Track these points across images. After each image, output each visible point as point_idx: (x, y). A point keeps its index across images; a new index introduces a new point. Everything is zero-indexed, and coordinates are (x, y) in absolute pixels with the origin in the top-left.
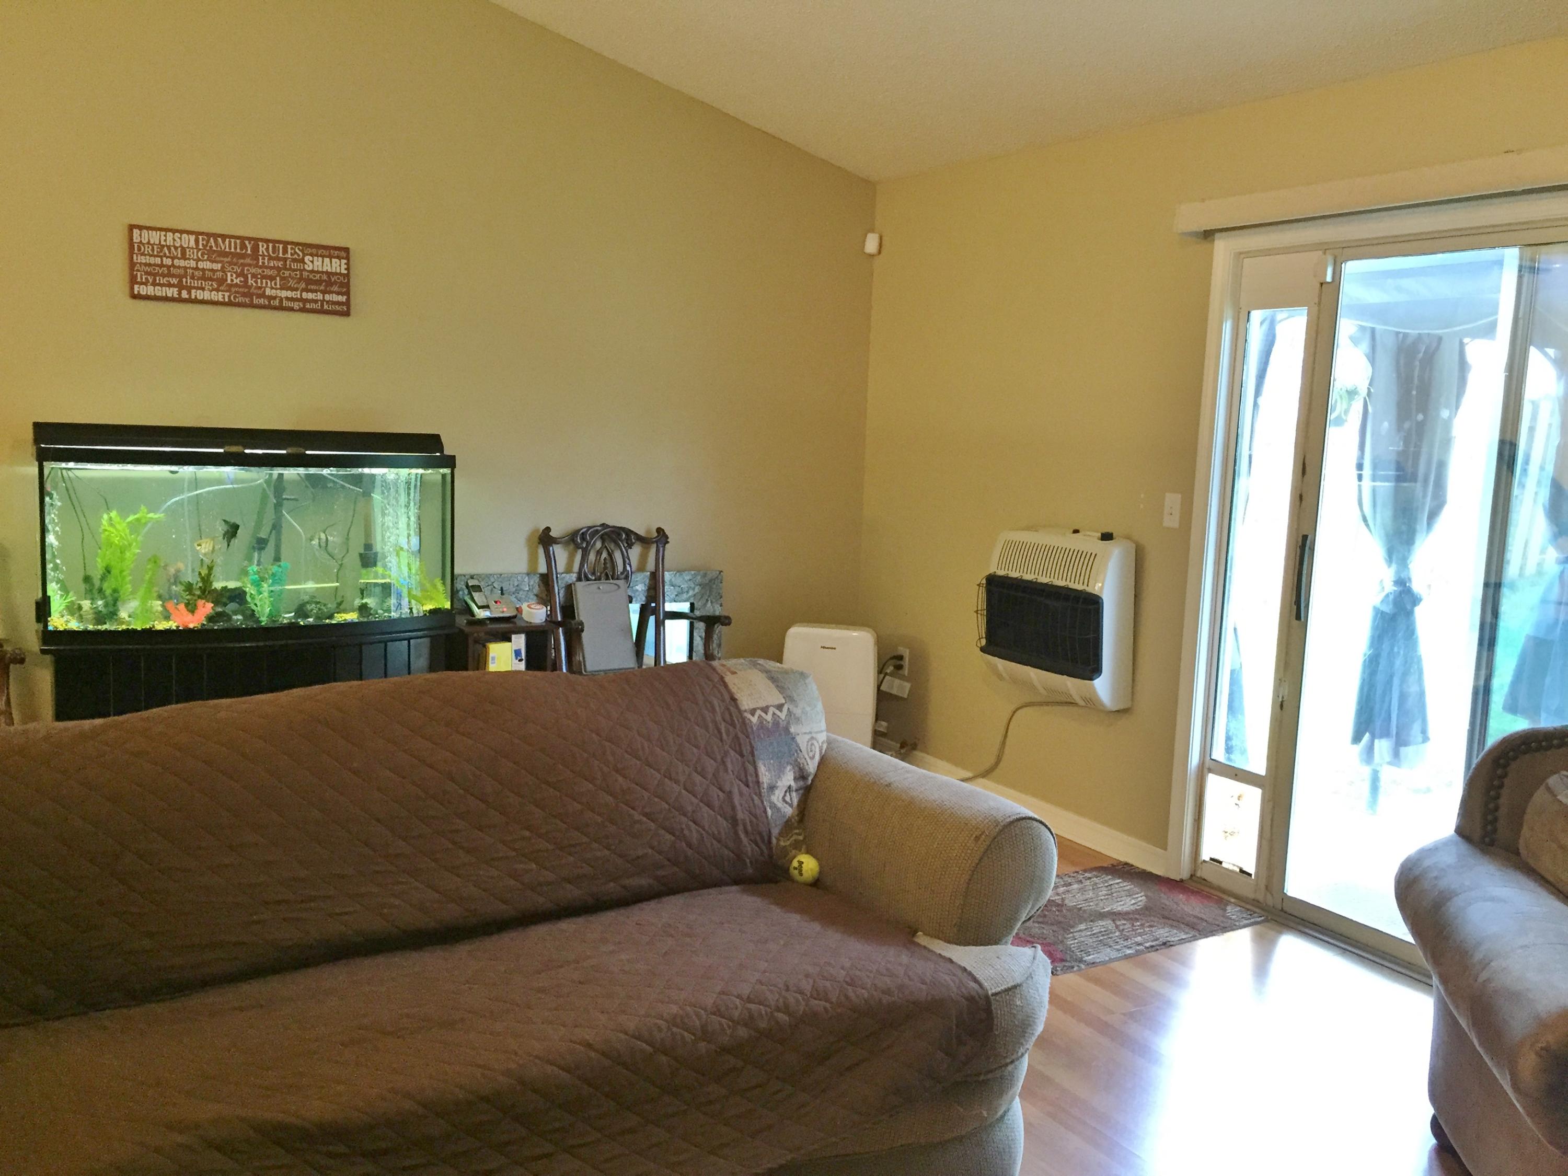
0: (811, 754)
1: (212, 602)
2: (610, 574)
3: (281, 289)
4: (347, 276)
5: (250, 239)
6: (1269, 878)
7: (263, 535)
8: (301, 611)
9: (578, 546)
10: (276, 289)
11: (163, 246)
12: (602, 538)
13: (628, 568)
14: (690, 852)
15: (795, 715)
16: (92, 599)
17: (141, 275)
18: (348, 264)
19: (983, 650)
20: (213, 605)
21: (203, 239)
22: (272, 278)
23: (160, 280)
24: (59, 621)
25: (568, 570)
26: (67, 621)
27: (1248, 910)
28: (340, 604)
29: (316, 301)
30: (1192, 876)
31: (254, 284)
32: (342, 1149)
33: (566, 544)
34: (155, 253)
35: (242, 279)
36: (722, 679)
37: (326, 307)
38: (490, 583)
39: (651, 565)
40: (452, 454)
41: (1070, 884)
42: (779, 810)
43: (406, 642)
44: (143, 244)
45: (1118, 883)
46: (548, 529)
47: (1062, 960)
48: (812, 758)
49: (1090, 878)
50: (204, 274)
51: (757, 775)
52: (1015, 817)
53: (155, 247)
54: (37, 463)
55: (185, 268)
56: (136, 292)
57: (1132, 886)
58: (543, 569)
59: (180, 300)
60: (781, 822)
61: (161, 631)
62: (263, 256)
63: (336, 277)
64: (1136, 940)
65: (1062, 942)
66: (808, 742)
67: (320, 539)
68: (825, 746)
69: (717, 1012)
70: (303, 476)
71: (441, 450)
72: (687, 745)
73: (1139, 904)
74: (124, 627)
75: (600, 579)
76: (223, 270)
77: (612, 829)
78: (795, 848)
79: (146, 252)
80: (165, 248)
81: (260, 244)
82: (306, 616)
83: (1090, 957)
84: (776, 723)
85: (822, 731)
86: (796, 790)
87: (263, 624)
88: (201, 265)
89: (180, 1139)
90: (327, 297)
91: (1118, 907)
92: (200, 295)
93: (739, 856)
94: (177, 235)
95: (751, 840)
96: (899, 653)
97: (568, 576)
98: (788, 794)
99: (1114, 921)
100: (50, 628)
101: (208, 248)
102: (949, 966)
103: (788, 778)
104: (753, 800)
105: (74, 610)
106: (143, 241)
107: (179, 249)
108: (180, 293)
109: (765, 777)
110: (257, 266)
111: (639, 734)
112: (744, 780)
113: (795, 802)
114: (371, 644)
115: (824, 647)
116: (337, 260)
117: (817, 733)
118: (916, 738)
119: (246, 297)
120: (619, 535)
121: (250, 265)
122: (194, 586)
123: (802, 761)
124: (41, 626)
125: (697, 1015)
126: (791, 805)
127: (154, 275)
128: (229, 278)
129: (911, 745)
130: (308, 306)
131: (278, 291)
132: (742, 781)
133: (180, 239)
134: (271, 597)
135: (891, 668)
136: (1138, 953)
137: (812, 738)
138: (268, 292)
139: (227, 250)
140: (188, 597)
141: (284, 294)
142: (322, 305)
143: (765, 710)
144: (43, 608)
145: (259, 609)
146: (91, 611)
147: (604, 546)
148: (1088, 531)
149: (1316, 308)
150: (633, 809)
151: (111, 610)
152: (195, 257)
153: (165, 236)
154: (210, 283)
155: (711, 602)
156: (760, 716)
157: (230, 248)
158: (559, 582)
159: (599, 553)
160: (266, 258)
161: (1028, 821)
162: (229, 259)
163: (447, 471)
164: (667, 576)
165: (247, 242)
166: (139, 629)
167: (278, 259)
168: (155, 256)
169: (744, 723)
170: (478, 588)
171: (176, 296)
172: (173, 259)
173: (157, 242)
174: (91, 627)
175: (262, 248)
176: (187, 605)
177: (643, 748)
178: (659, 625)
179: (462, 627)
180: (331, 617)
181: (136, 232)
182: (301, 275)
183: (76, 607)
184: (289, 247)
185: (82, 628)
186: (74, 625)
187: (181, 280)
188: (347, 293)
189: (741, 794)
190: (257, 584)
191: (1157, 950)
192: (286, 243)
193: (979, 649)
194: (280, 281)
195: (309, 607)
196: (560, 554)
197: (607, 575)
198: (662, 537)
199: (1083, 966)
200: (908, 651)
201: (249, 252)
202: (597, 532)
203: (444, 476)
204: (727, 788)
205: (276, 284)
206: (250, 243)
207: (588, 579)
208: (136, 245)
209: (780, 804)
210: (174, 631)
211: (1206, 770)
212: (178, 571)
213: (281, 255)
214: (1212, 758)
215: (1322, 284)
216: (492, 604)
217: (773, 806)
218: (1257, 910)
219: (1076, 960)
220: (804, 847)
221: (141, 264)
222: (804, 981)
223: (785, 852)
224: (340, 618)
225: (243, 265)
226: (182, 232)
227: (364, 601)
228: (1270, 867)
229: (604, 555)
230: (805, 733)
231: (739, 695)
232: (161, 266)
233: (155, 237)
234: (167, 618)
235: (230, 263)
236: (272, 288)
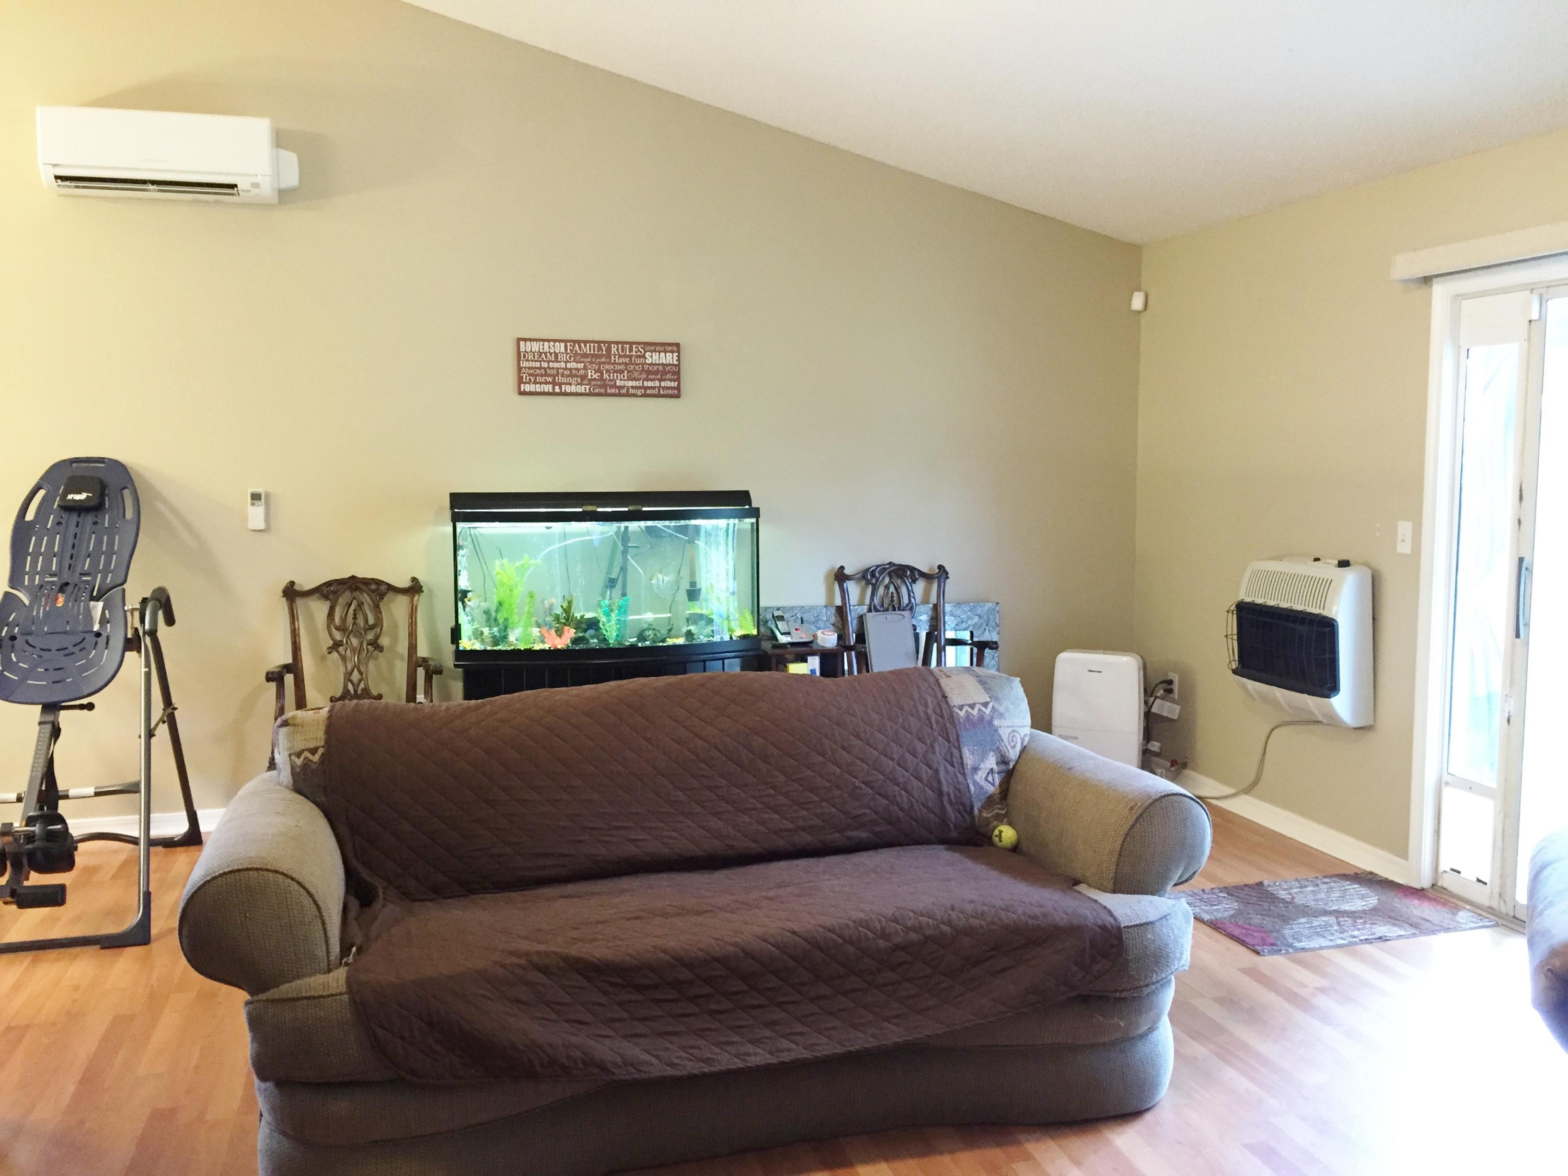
0: (1012, 744)
1: (575, 629)
2: (897, 606)
3: (628, 380)
4: (678, 365)
5: (604, 342)
6: (1502, 886)
7: (613, 577)
8: (642, 637)
9: (868, 582)
10: (624, 380)
11: (541, 353)
12: (890, 575)
13: (913, 600)
14: (901, 814)
15: (998, 711)
16: (490, 627)
17: (526, 377)
18: (679, 356)
19: (1235, 672)
20: (575, 631)
21: (570, 345)
22: (621, 372)
23: (539, 379)
24: (467, 643)
25: (861, 603)
26: (473, 644)
27: (1480, 915)
28: (670, 630)
29: (654, 388)
30: (1433, 885)
31: (608, 378)
32: (619, 980)
33: (858, 580)
34: (536, 359)
35: (599, 374)
36: (937, 681)
37: (662, 392)
38: (794, 615)
39: (933, 599)
40: (757, 507)
41: (1306, 887)
42: (981, 788)
43: (721, 661)
44: (527, 352)
45: (1355, 888)
46: (842, 568)
47: (1272, 944)
48: (1013, 747)
49: (1327, 883)
50: (571, 372)
51: (961, 758)
52: (1166, 793)
53: (536, 354)
54: (452, 523)
55: (558, 369)
56: (522, 390)
57: (1368, 891)
58: (838, 602)
59: (553, 394)
60: (983, 798)
61: (537, 651)
62: (615, 355)
63: (669, 368)
64: (1353, 933)
65: (1278, 931)
66: (1010, 734)
67: (658, 579)
68: (1027, 739)
69: (896, 921)
70: (644, 529)
71: (750, 504)
72: (902, 731)
73: (1370, 905)
74: (512, 648)
75: (887, 610)
76: (585, 368)
77: (838, 793)
78: (997, 820)
79: (529, 359)
80: (543, 355)
81: (612, 345)
82: (645, 640)
83: (1300, 944)
84: (981, 717)
85: (1024, 726)
86: (998, 773)
87: (611, 645)
88: (569, 365)
89: (517, 961)
90: (663, 384)
91: (1346, 907)
92: (568, 389)
93: (944, 820)
94: (552, 343)
95: (955, 809)
96: (1170, 678)
97: (860, 608)
98: (990, 775)
99: (1337, 918)
100: (461, 648)
101: (574, 352)
102: (1094, 905)
103: (991, 762)
104: (957, 777)
105: (478, 635)
106: (527, 350)
107: (553, 355)
108: (554, 389)
109: (969, 759)
110: (610, 363)
111: (863, 721)
112: (950, 760)
113: (997, 782)
114: (695, 662)
115: (1090, 671)
116: (671, 354)
117: (1020, 726)
118: (1186, 758)
119: (602, 388)
120: (905, 572)
121: (604, 363)
122: (561, 616)
123: (1003, 749)
124: (454, 646)
125: (880, 921)
126: (993, 784)
127: (536, 375)
128: (589, 374)
129: (1181, 764)
130: (648, 392)
131: (626, 382)
132: (948, 762)
133: (554, 346)
134: (617, 624)
135: (1162, 692)
136: (1351, 944)
137: (1014, 731)
138: (618, 383)
139: (588, 352)
140: (557, 625)
141: (630, 384)
142: (659, 391)
143: (972, 706)
144: (456, 633)
145: (608, 634)
146: (490, 636)
147: (891, 582)
148: (1329, 559)
149: (1526, 344)
150: (855, 777)
151: (503, 634)
152: (565, 360)
153: (543, 345)
154: (576, 379)
155: (989, 631)
156: (967, 711)
157: (590, 351)
158: (852, 614)
159: (887, 587)
160: (617, 356)
161: (1178, 797)
162: (589, 360)
163: (754, 520)
164: (948, 608)
165: (602, 345)
166: (522, 649)
167: (625, 356)
168: (536, 361)
169: (952, 715)
170: (781, 618)
171: (551, 391)
172: (549, 362)
173: (537, 350)
174: (489, 648)
175: (614, 350)
176: (556, 631)
177: (865, 732)
178: (941, 651)
179: (766, 650)
180: (664, 641)
181: (522, 343)
182: (643, 367)
183: (479, 633)
184: (634, 346)
185: (483, 648)
186: (478, 646)
187: (553, 377)
188: (678, 380)
189: (947, 772)
190: (608, 615)
191: (1372, 943)
192: (631, 344)
193: (1231, 672)
194: (627, 374)
195: (647, 633)
196: (853, 589)
197: (894, 607)
198: (942, 573)
199: (1291, 950)
200: (1177, 676)
201: (604, 353)
202: (885, 569)
203: (752, 524)
204: (935, 766)
205: (624, 376)
206: (605, 346)
207: (877, 611)
208: (522, 354)
209: (983, 783)
210: (547, 650)
211: (1443, 784)
212: (552, 605)
213: (628, 353)
214: (1449, 772)
215: (1530, 321)
216: (793, 631)
217: (976, 783)
218: (1489, 916)
219: (1286, 945)
220: (1005, 820)
221: (525, 368)
222: (968, 906)
223: (987, 822)
224: (670, 642)
225: (600, 363)
226: (555, 341)
227: (689, 628)
228: (1502, 876)
229: (892, 589)
230: (1008, 727)
231: (950, 694)
232: (540, 368)
233: (536, 347)
234: (543, 642)
235: (591, 363)
236: (621, 380)
